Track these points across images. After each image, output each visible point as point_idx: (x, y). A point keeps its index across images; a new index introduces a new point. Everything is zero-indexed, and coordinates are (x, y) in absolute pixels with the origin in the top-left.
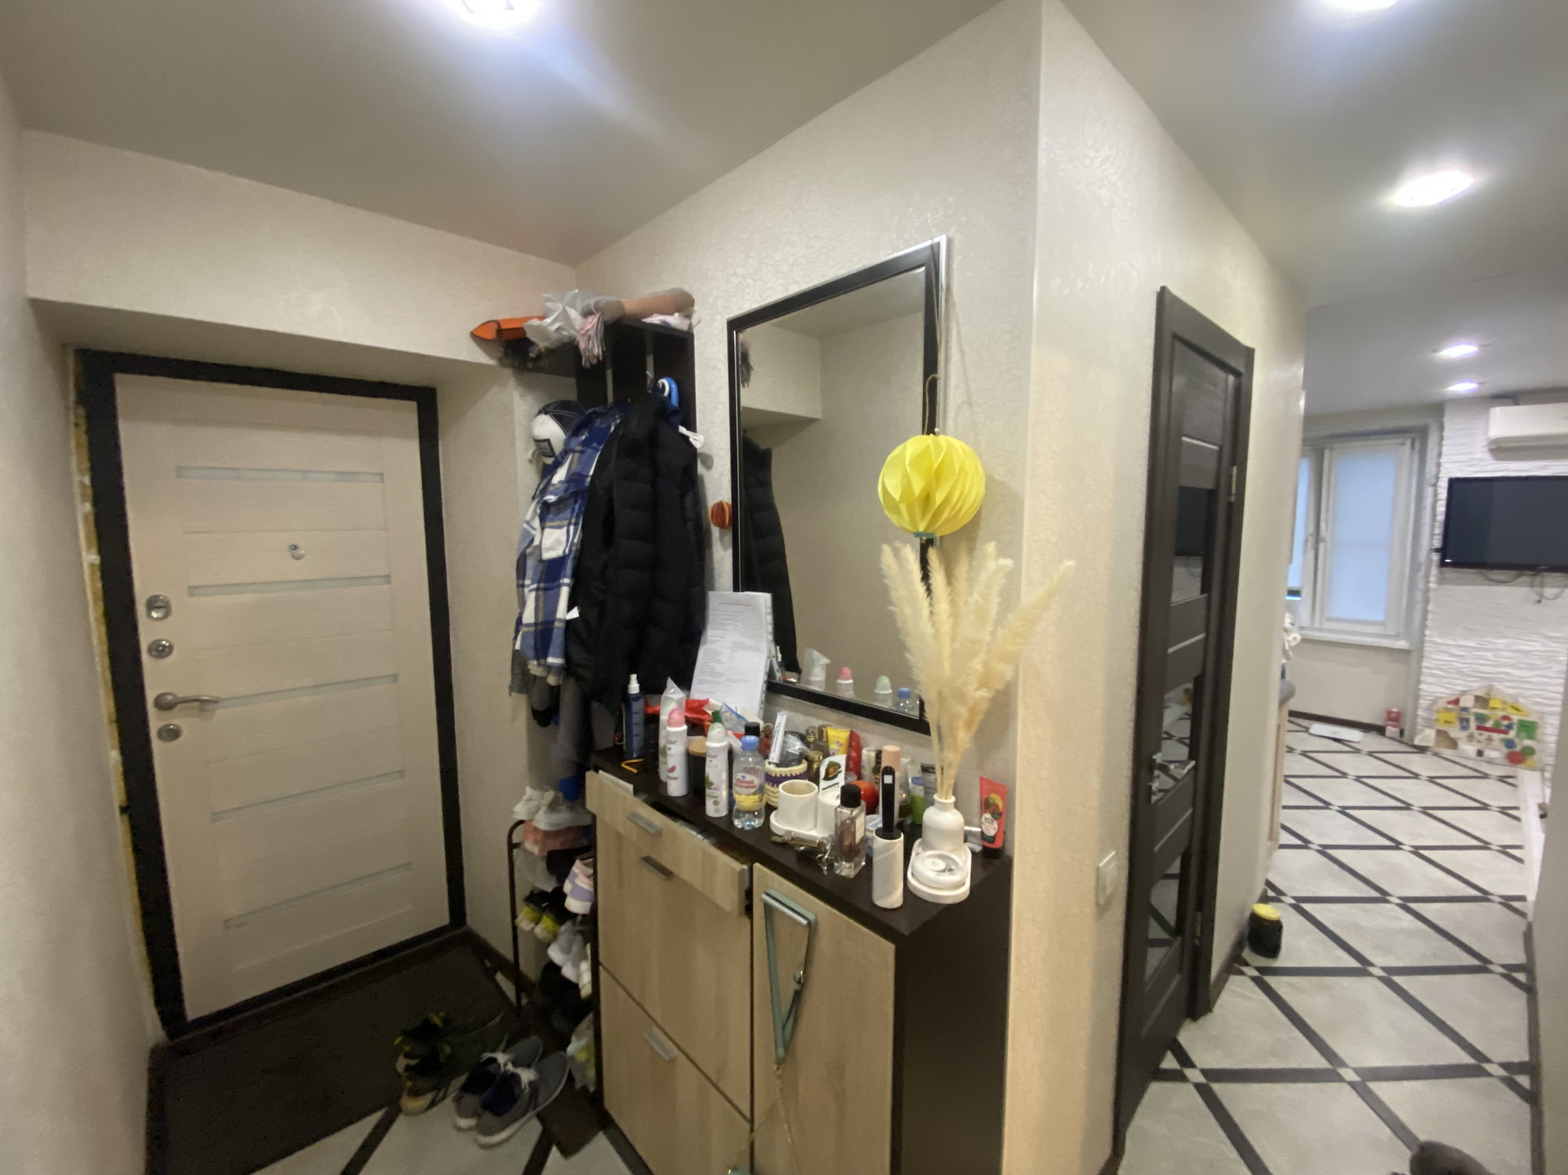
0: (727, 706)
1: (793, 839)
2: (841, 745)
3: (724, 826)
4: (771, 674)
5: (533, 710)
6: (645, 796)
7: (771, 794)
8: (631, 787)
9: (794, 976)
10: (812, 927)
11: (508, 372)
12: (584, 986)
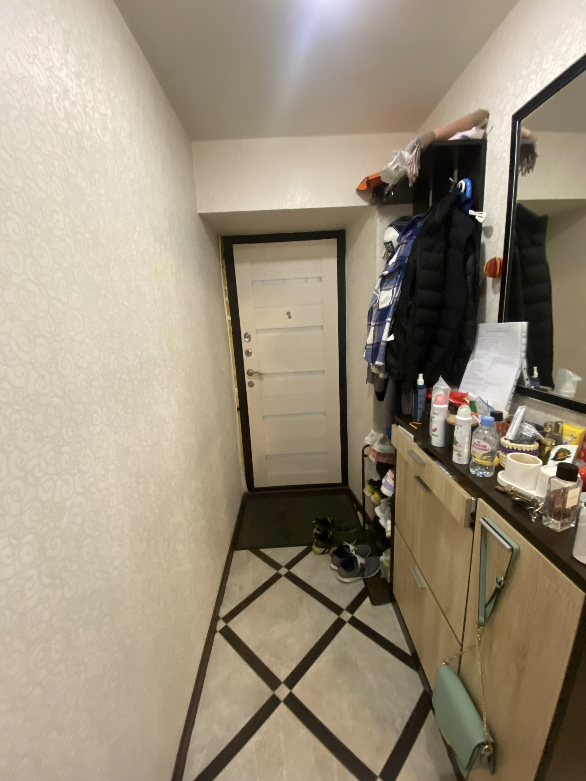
0: (481, 398)
1: (512, 491)
2: (575, 438)
3: (463, 471)
4: (520, 380)
6: (420, 443)
7: (504, 459)
8: (412, 436)
9: (497, 579)
10: (514, 554)
11: (375, 208)
12: (388, 531)
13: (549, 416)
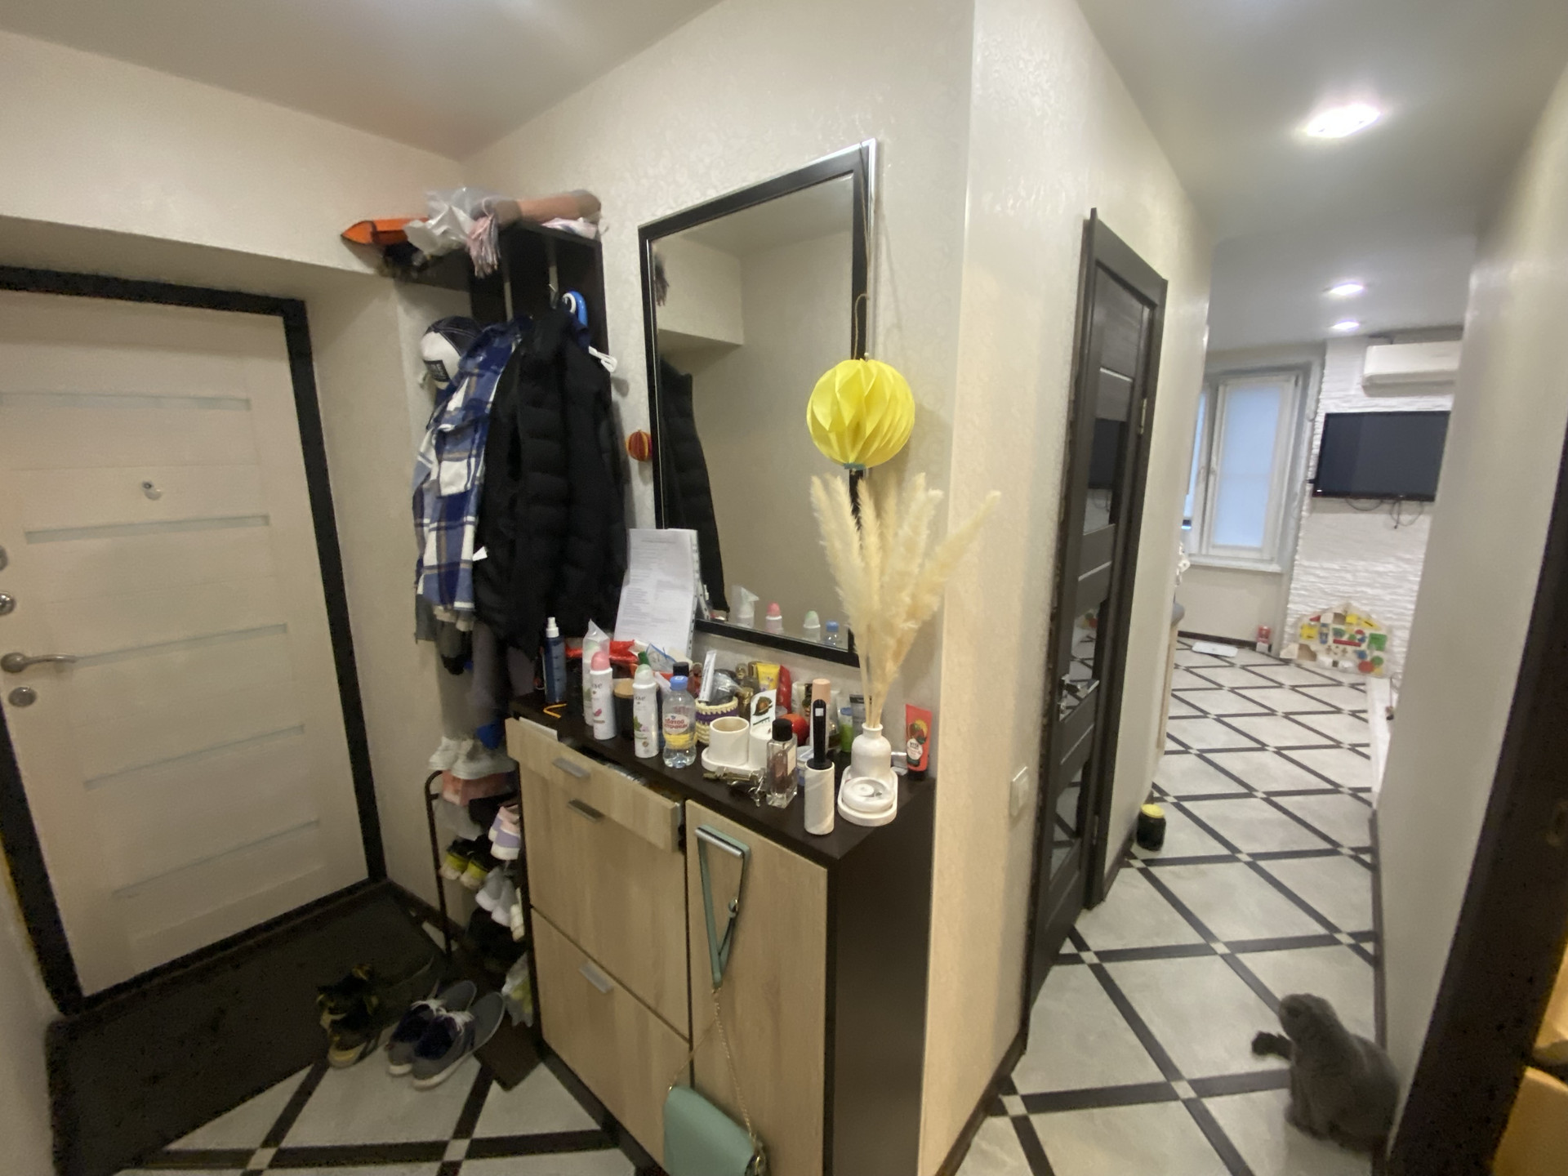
0: (653, 647)
1: (725, 775)
2: (772, 680)
3: (655, 767)
4: (698, 613)
5: (443, 657)
6: (569, 741)
7: (703, 732)
8: (555, 732)
9: (729, 905)
10: (745, 857)
11: (390, 282)
12: (515, 929)
13: (738, 656)
